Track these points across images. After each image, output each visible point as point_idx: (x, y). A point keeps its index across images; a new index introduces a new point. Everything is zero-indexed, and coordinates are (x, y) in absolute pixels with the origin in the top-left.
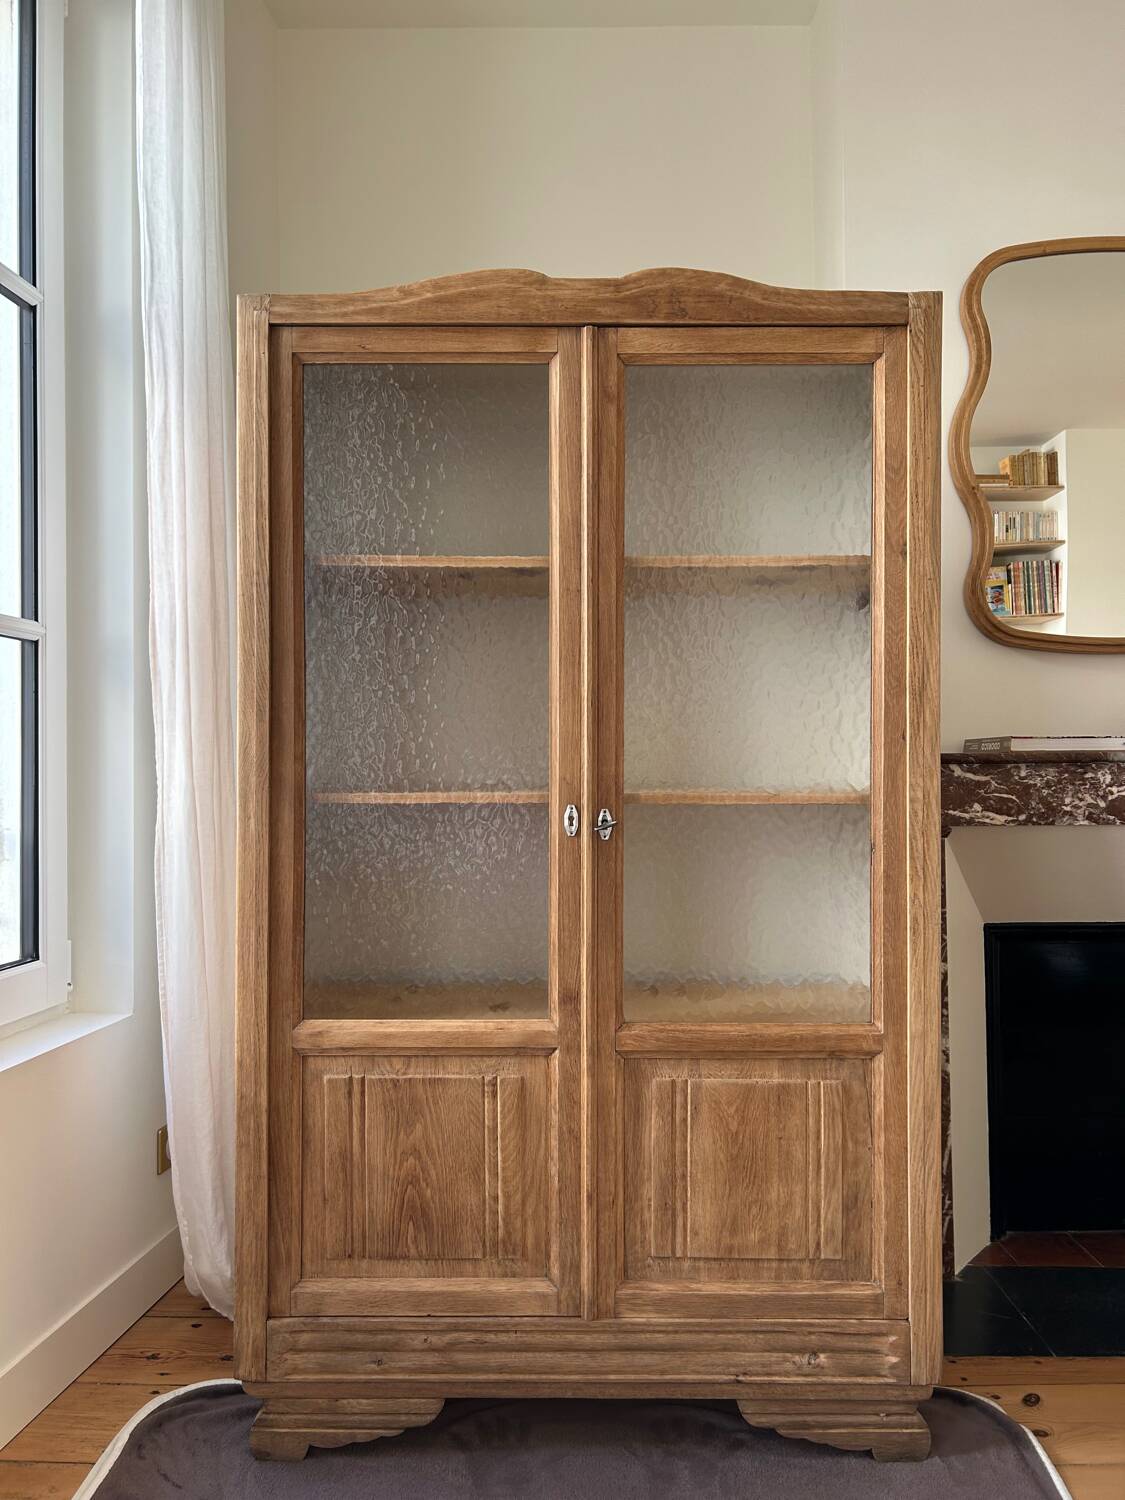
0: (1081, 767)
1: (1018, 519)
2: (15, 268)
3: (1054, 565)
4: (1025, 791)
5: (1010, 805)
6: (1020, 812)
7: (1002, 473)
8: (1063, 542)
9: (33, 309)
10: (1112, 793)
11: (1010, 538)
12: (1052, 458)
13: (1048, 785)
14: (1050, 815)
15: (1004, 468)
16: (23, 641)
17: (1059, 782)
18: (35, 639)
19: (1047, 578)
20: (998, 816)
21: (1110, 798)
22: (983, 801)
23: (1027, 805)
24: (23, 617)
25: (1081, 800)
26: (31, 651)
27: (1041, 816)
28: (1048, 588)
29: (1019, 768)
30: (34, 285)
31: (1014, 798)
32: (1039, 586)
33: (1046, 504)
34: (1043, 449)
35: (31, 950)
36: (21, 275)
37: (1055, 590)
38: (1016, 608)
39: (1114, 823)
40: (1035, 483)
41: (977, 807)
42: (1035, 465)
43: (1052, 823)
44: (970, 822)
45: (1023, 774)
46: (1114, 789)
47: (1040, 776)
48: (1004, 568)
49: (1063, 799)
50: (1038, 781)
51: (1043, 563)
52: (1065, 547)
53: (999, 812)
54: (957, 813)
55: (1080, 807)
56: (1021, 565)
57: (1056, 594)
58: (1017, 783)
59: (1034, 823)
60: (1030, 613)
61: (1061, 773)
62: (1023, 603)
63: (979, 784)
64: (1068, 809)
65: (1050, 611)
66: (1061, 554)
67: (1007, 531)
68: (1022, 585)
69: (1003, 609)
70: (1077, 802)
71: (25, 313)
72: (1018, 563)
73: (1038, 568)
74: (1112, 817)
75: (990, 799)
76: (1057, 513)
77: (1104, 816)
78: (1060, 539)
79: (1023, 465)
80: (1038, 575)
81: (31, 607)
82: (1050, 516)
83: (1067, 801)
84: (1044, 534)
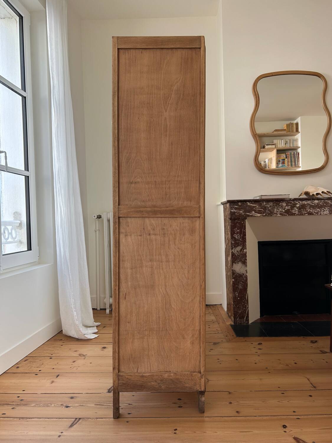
0: (279, 202)
1: (288, 141)
2: (20, 88)
3: (298, 153)
4: (265, 208)
5: (261, 211)
6: (264, 213)
7: (284, 129)
8: (300, 147)
9: (25, 97)
10: (286, 208)
11: (286, 146)
12: (297, 124)
13: (270, 206)
14: (271, 214)
15: (285, 127)
16: (25, 176)
17: (273, 206)
18: (28, 176)
19: (296, 157)
20: (258, 214)
21: (286, 209)
22: (255, 211)
23: (265, 211)
24: (25, 170)
25: (279, 210)
26: (27, 178)
27: (269, 214)
28: (296, 160)
29: (263, 203)
30: (25, 92)
31: (262, 210)
32: (294, 159)
33: (296, 137)
34: (295, 122)
35: (30, 248)
36: (22, 89)
37: (298, 160)
38: (288, 165)
39: (286, 215)
40: (293, 131)
41: (253, 212)
42: (293, 126)
43: (272, 216)
44: (252, 216)
45: (264, 204)
46: (287, 207)
47: (269, 204)
48: (285, 154)
49: (274, 210)
50: (268, 206)
51: (295, 153)
52: (300, 148)
53: (259, 213)
54: (248, 214)
55: (278, 212)
56: (289, 153)
57: (298, 161)
58: (263, 206)
59: (267, 216)
60: (292, 166)
61: (274, 204)
62: (290, 164)
63: (254, 207)
64: (275, 212)
65: (297, 166)
66: (299, 150)
67: (285, 144)
68: (290, 159)
69: (285, 165)
70: (278, 210)
71: (23, 98)
72: (288, 153)
73: (293, 154)
74: (286, 214)
75: (256, 210)
76: (298, 140)
77: (284, 214)
78: (299, 146)
79: (290, 126)
80: (294, 156)
81: (27, 168)
82: (296, 140)
83: (275, 210)
84: (295, 145)
